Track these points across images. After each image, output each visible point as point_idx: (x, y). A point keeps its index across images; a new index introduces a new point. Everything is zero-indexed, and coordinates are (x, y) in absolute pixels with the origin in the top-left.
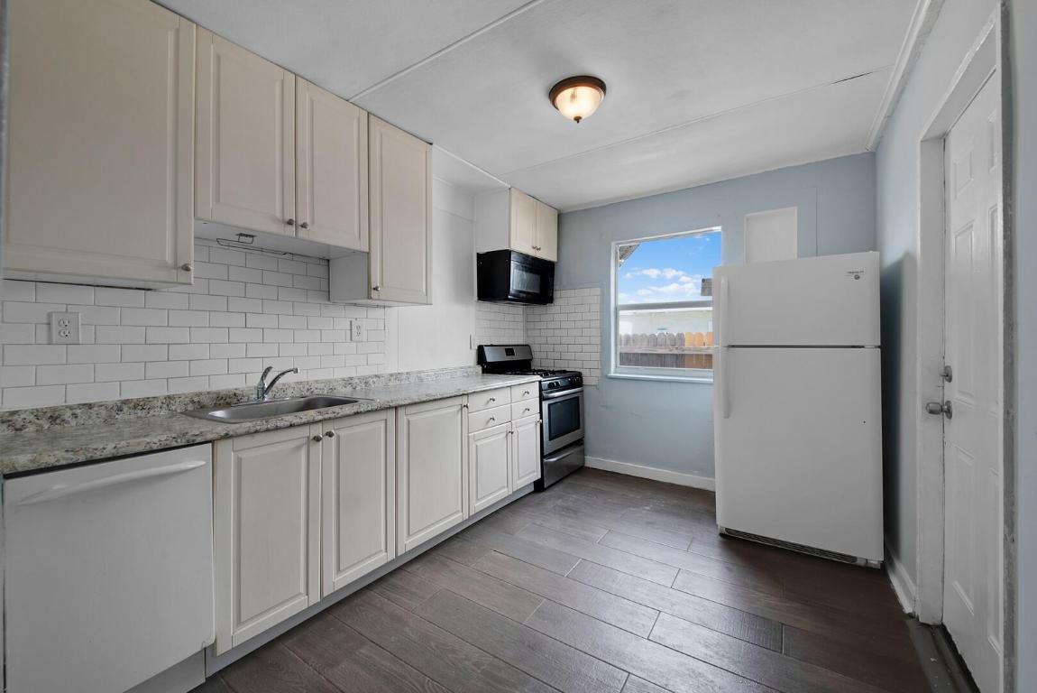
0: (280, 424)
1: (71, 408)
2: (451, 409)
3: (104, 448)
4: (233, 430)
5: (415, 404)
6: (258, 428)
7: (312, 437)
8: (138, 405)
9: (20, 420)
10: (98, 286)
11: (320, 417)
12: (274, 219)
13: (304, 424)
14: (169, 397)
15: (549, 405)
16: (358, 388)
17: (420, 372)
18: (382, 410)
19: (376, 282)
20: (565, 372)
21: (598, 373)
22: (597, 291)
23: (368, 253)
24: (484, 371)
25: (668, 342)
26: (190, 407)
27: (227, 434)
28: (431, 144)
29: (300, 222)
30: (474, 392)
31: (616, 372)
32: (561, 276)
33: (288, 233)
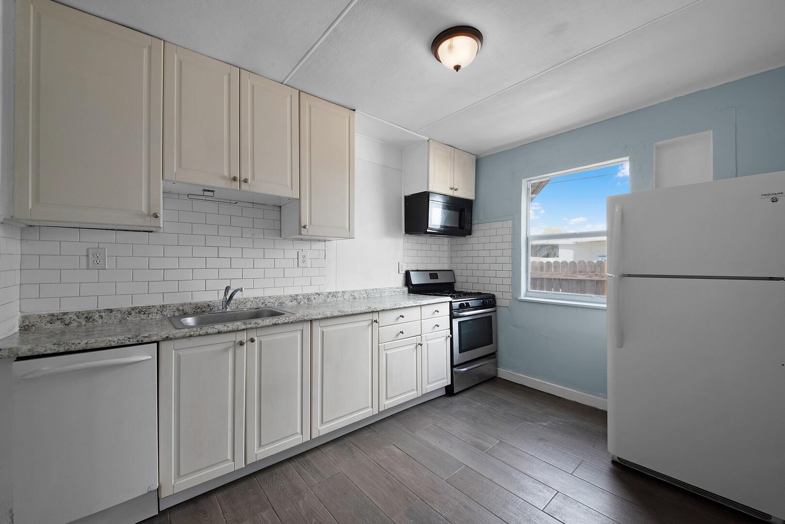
0: (210, 331)
1: (99, 312)
2: (363, 323)
3: (79, 344)
4: (173, 335)
5: (327, 318)
6: (192, 333)
7: (237, 342)
8: (141, 311)
9: (68, 318)
10: (118, 230)
11: (244, 327)
12: (223, 177)
13: (230, 332)
14: (163, 306)
15: (460, 323)
16: (302, 302)
17: (353, 292)
18: (297, 322)
19: (305, 221)
20: (480, 294)
21: (508, 296)
22: (510, 223)
23: (300, 199)
24: (410, 292)
25: (588, 269)
26: (177, 314)
27: (167, 337)
28: (354, 110)
29: (243, 179)
30: (384, 310)
31: (526, 296)
32: (478, 212)
33: (233, 187)
